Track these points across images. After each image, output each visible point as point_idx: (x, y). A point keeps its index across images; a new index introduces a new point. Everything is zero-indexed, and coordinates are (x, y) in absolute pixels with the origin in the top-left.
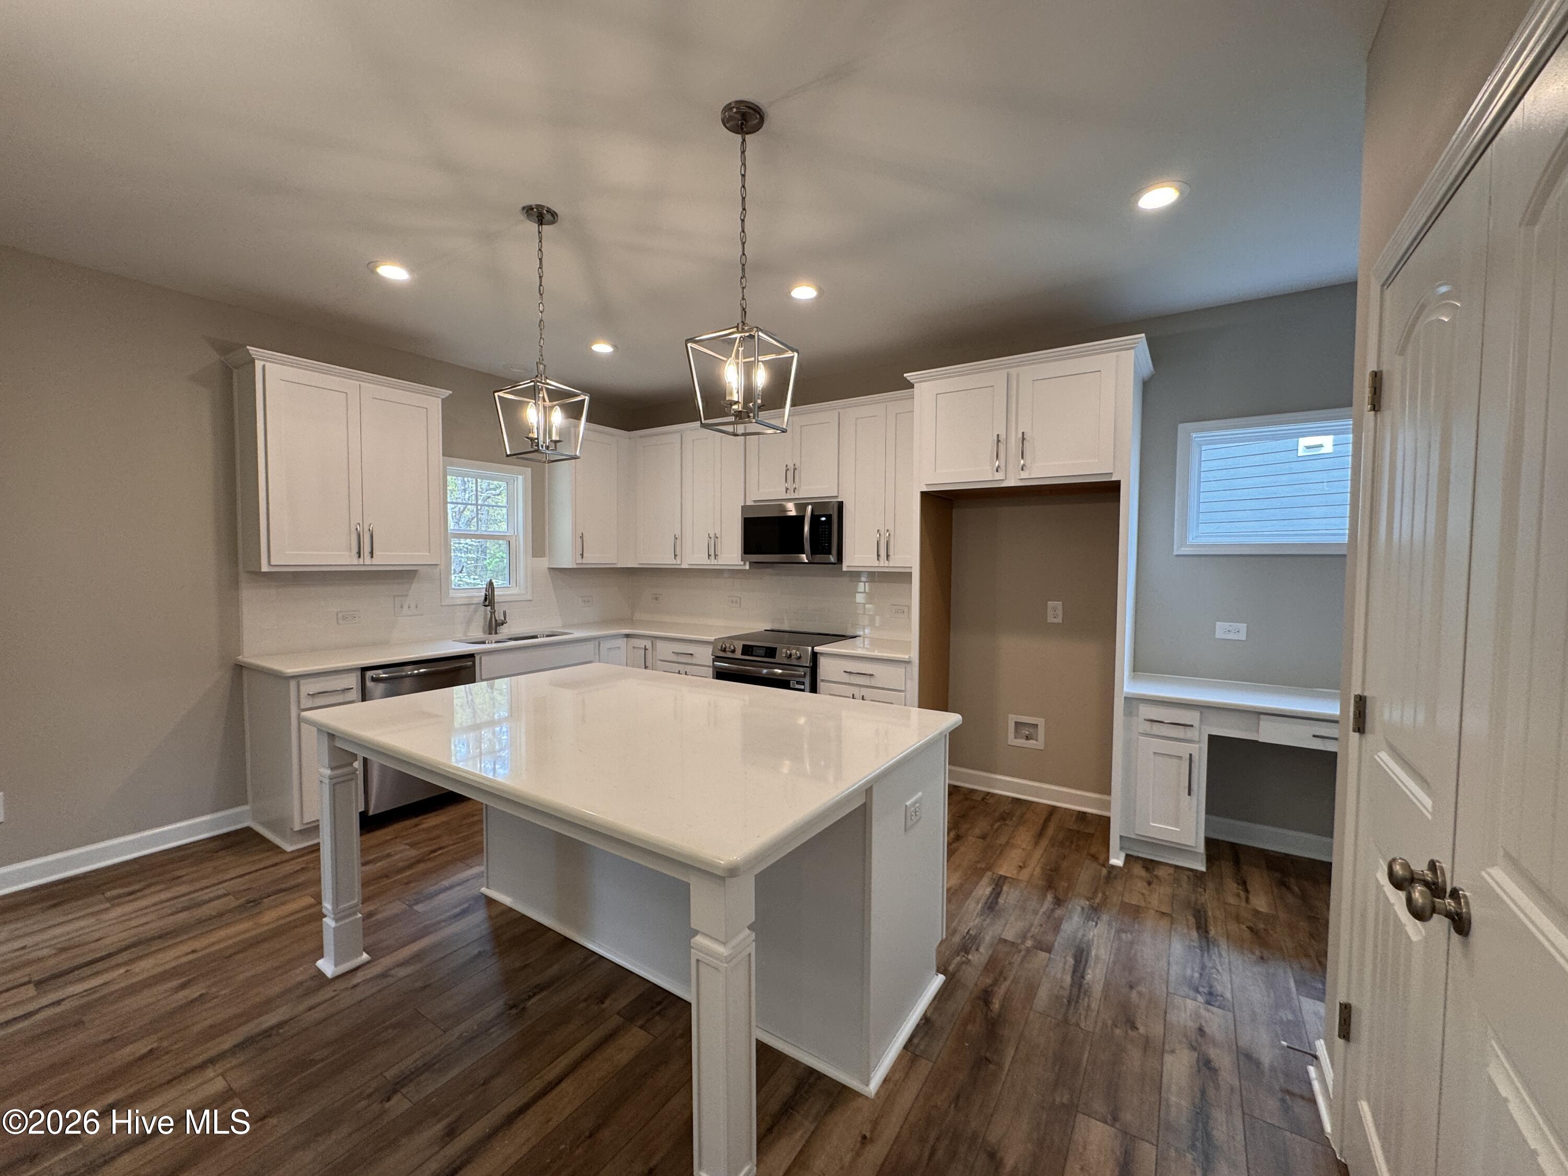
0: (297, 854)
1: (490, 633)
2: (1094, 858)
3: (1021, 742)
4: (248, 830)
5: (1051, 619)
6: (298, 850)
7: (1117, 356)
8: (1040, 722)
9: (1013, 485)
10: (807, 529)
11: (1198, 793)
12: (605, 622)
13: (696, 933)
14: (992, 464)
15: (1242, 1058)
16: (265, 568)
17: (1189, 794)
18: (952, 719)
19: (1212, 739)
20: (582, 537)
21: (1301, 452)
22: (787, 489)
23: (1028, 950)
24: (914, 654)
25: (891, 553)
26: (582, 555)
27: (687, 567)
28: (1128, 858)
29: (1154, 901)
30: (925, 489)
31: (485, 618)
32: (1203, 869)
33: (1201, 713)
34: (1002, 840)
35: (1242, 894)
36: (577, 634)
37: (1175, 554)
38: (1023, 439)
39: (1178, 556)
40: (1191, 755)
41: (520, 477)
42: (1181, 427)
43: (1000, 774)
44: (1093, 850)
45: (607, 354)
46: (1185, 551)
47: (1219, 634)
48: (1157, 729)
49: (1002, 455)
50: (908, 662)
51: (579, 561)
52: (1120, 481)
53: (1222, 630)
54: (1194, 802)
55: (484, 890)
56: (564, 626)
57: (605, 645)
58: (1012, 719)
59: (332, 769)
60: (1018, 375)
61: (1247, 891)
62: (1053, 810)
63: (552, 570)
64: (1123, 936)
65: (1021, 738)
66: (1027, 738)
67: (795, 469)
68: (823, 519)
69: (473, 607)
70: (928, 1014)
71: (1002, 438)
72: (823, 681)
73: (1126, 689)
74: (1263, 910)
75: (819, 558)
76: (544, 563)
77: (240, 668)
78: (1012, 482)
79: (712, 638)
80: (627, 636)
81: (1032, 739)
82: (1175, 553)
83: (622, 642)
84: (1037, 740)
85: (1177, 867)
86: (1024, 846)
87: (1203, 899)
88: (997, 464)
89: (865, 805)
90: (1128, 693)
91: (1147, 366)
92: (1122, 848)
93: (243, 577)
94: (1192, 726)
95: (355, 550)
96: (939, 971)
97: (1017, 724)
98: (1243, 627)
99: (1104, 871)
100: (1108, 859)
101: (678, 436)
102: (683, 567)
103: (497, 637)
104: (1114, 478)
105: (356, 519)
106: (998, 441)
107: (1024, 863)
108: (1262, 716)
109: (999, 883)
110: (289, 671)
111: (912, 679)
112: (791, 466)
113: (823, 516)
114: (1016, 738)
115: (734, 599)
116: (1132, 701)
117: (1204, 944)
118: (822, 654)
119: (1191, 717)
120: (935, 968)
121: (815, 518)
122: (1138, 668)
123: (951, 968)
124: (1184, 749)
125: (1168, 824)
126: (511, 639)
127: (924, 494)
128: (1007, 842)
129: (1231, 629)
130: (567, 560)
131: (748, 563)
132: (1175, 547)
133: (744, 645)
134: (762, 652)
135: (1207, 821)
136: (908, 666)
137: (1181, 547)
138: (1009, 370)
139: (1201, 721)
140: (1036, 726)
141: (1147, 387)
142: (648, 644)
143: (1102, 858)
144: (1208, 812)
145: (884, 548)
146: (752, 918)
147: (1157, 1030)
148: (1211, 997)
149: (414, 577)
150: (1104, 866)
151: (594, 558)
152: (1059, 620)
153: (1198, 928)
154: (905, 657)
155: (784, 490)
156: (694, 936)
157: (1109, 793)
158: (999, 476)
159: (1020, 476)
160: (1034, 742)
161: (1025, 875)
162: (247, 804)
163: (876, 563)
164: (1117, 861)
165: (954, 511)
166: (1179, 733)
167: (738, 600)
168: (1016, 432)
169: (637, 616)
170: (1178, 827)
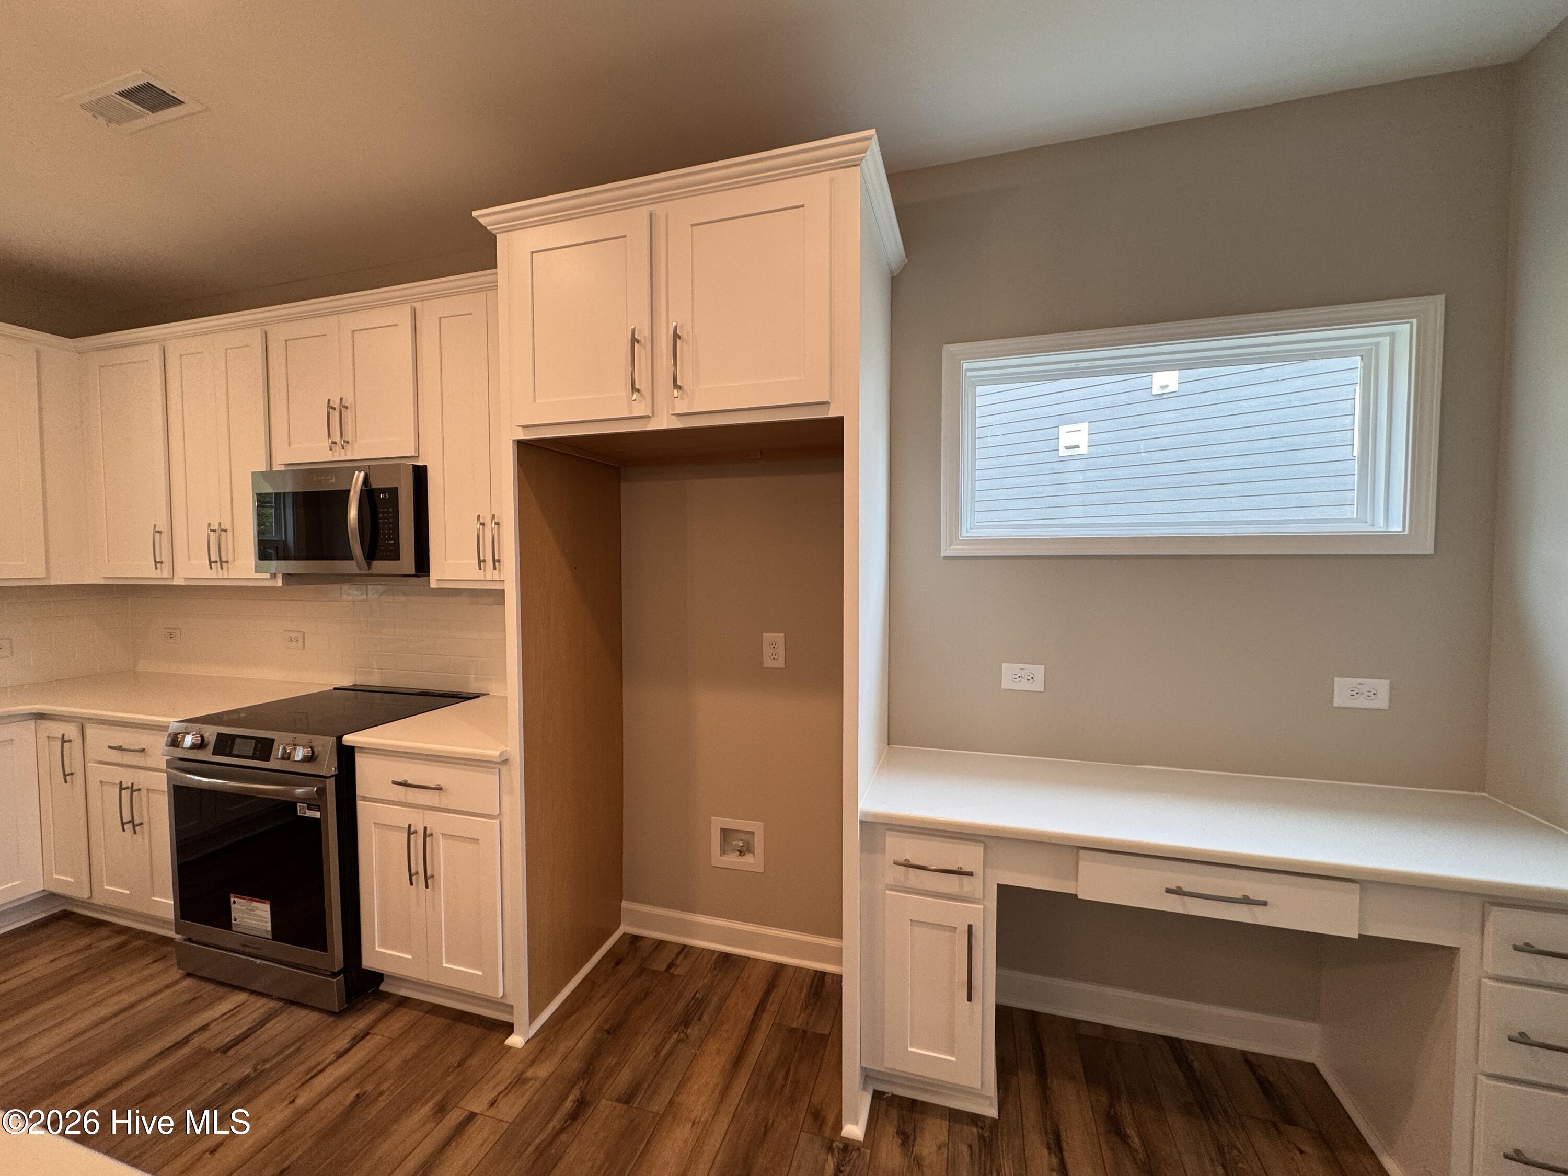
2: (817, 1123)
3: (732, 860)
5: (768, 663)
7: (832, 180)
8: (756, 827)
9: (665, 426)
10: (353, 513)
11: (984, 994)
17: (970, 999)
19: (1002, 889)
21: (1062, 452)
22: (330, 444)
24: (513, 747)
25: (501, 556)
27: (183, 583)
30: (521, 436)
32: (994, 1112)
37: (942, 555)
38: (676, 337)
39: (946, 558)
40: (970, 927)
42: (950, 350)
43: (703, 913)
46: (958, 550)
47: (1007, 684)
48: (916, 878)
49: (644, 362)
50: (504, 763)
52: (842, 418)
53: (1010, 675)
54: (978, 1009)
58: (718, 823)
60: (667, 215)
62: (779, 968)
65: (731, 853)
66: (741, 853)
67: (342, 408)
68: (386, 496)
72: (365, 799)
73: (861, 805)
75: (380, 566)
80: (38, 717)
81: (746, 854)
82: (943, 553)
83: (27, 729)
84: (754, 855)
85: (954, 1109)
90: (866, 814)
92: (866, 1084)
94: (971, 873)
98: (1039, 671)
99: (833, 1149)
100: (839, 1121)
101: (156, 349)
104: (833, 412)
106: (635, 342)
108: (1082, 852)
111: (511, 793)
112: (336, 403)
113: (383, 490)
114: (723, 854)
115: (294, 635)
118: (359, 748)
119: (969, 856)
121: (369, 494)
124: (959, 915)
125: (936, 1049)
129: (1023, 673)
131: (266, 576)
132: (942, 543)
133: (219, 734)
134: (249, 749)
136: (504, 769)
137: (951, 545)
138: (655, 202)
139: (985, 862)
140: (751, 833)
141: (895, 285)
142: (71, 731)
143: (829, 1121)
145: (488, 547)
150: (833, 1138)
152: (780, 663)
154: (494, 753)
155: (325, 444)
158: (640, 409)
159: (674, 408)
160: (750, 858)
163: (478, 575)
164: (855, 1128)
165: (624, 486)
166: (950, 884)
167: (300, 636)
168: (667, 327)
169: (145, 666)
170: (951, 1053)
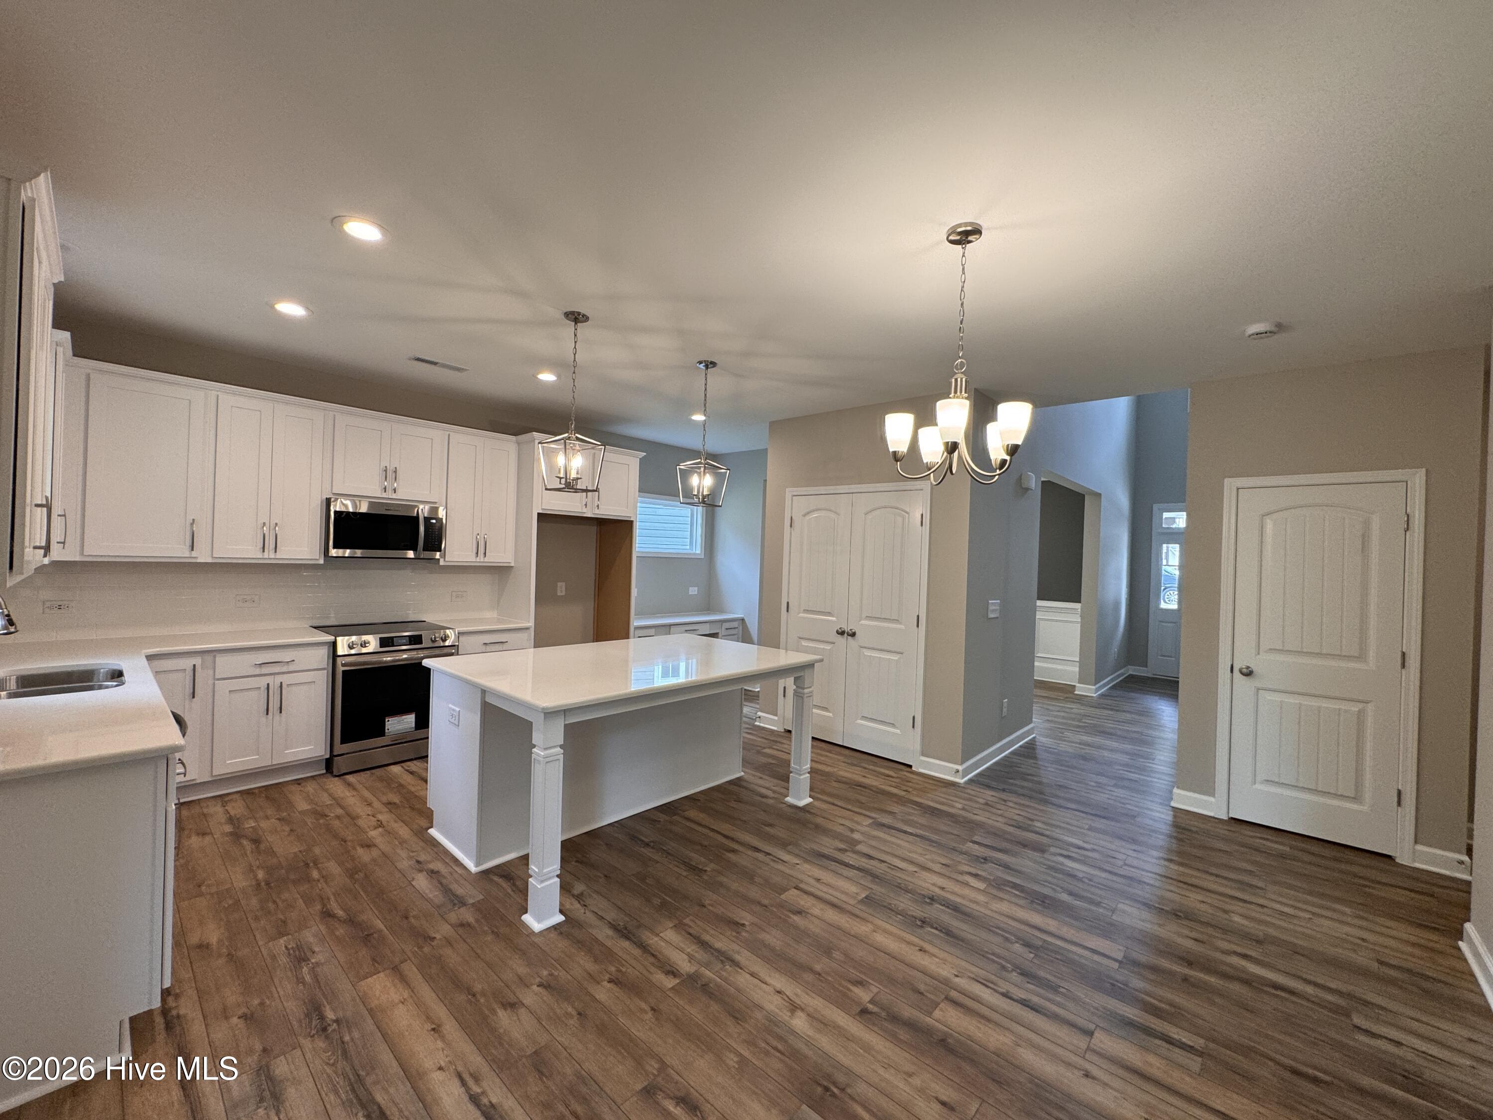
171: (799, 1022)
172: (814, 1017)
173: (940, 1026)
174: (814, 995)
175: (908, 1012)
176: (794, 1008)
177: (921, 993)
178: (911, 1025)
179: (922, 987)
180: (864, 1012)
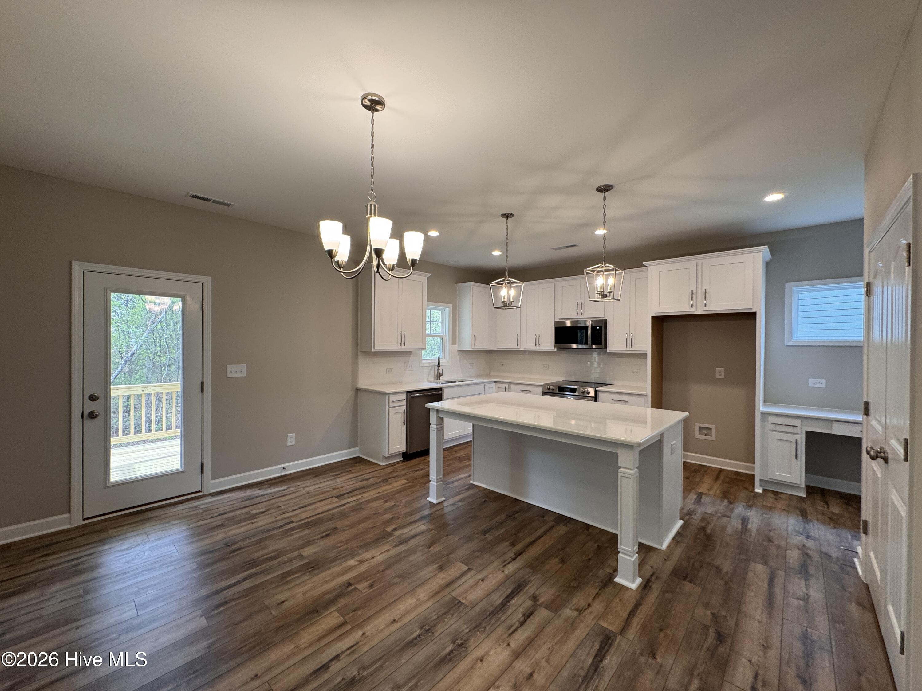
0: (386, 467)
1: (437, 379)
2: (746, 489)
3: (703, 437)
4: (358, 457)
5: (718, 377)
6: (386, 465)
7: (754, 255)
8: (713, 427)
9: (700, 313)
10: (589, 332)
11: (801, 459)
12: (478, 376)
13: (620, 467)
14: (689, 302)
15: (823, 555)
16: (373, 350)
17: (796, 459)
18: (685, 414)
19: (807, 433)
20: (475, 336)
22: (577, 313)
23: (719, 517)
24: (649, 392)
25: (633, 344)
26: (475, 344)
27: (523, 350)
28: (764, 490)
29: (780, 506)
30: (654, 315)
31: (435, 373)
32: (805, 496)
33: (802, 420)
34: (697, 480)
35: (826, 506)
36: (475, 381)
38: (705, 292)
40: (796, 440)
41: (448, 309)
42: (788, 285)
43: (691, 452)
44: (745, 486)
45: (498, 255)
46: (791, 344)
47: (811, 385)
48: (778, 428)
49: (694, 298)
50: (645, 395)
51: (473, 347)
52: (756, 312)
53: (812, 382)
54: (799, 462)
55: (471, 482)
56: (468, 377)
57: (487, 386)
58: (697, 425)
59: (437, 425)
60: (702, 264)
61: (828, 505)
62: (721, 471)
63: (461, 351)
64: (765, 516)
65: (703, 435)
66: (706, 435)
67: (582, 304)
68: (598, 328)
69: (430, 367)
70: (680, 531)
71: (694, 292)
73: (761, 409)
74: (836, 512)
75: (595, 346)
76: (456, 348)
77: (357, 390)
78: (700, 311)
79: (542, 384)
80: (495, 382)
81: (708, 435)
82: (786, 345)
83: (493, 385)
84: (711, 436)
85: (790, 495)
86: (709, 482)
87: (805, 506)
88: (692, 302)
89: (660, 440)
90: (763, 411)
91: (768, 256)
92: (761, 486)
93: (359, 353)
94: (797, 426)
95: (399, 342)
96: (681, 519)
97: (700, 428)
98: (824, 381)
99: (752, 494)
100: (754, 490)
102: (521, 350)
103: (441, 381)
104: (753, 311)
105: (400, 330)
106: (692, 293)
107: (711, 488)
108: (834, 422)
109: (700, 495)
110: (387, 391)
112: (579, 302)
113: (598, 326)
114: (699, 434)
115: (545, 366)
116: (763, 414)
117: (805, 520)
118: (600, 391)
119: (797, 422)
120: (679, 518)
121: (593, 328)
122: (766, 401)
123: (685, 519)
124: (793, 438)
125: (785, 473)
126: (449, 382)
127: (652, 317)
128: (700, 481)
129: (817, 382)
130: (468, 346)
131: (556, 348)
132: (785, 341)
133: (559, 387)
134: (568, 390)
135: (806, 477)
136: (645, 397)
137: (789, 342)
138: (697, 261)
139: (802, 425)
140: (710, 429)
141: (768, 265)
142: (507, 386)
143: (750, 489)
144: (807, 472)
145: (630, 342)
146: (638, 465)
147: (783, 544)
148: (808, 537)
149: (411, 354)
150: (752, 492)
151: (481, 345)
152: (722, 377)
153: (802, 515)
154: (644, 393)
155: (576, 314)
156: (619, 469)
157: (754, 463)
158: (693, 309)
159: (704, 309)
160: (710, 437)
161: (712, 493)
162: (357, 447)
163: (625, 349)
164: (759, 490)
165: (664, 324)
166: (790, 430)
167: (547, 366)
168: (701, 289)
169: (492, 373)
170: (791, 475)
171: (352, 562)
172: (352, 568)
173: (326, 614)
174: (367, 569)
175: (342, 602)
176: (361, 562)
177: (354, 611)
178: (333, 601)
179: (359, 613)
180: (350, 584)
